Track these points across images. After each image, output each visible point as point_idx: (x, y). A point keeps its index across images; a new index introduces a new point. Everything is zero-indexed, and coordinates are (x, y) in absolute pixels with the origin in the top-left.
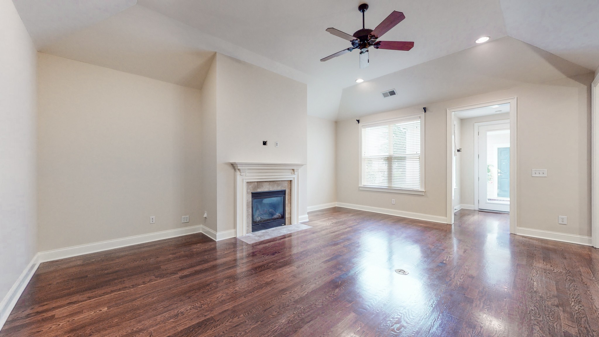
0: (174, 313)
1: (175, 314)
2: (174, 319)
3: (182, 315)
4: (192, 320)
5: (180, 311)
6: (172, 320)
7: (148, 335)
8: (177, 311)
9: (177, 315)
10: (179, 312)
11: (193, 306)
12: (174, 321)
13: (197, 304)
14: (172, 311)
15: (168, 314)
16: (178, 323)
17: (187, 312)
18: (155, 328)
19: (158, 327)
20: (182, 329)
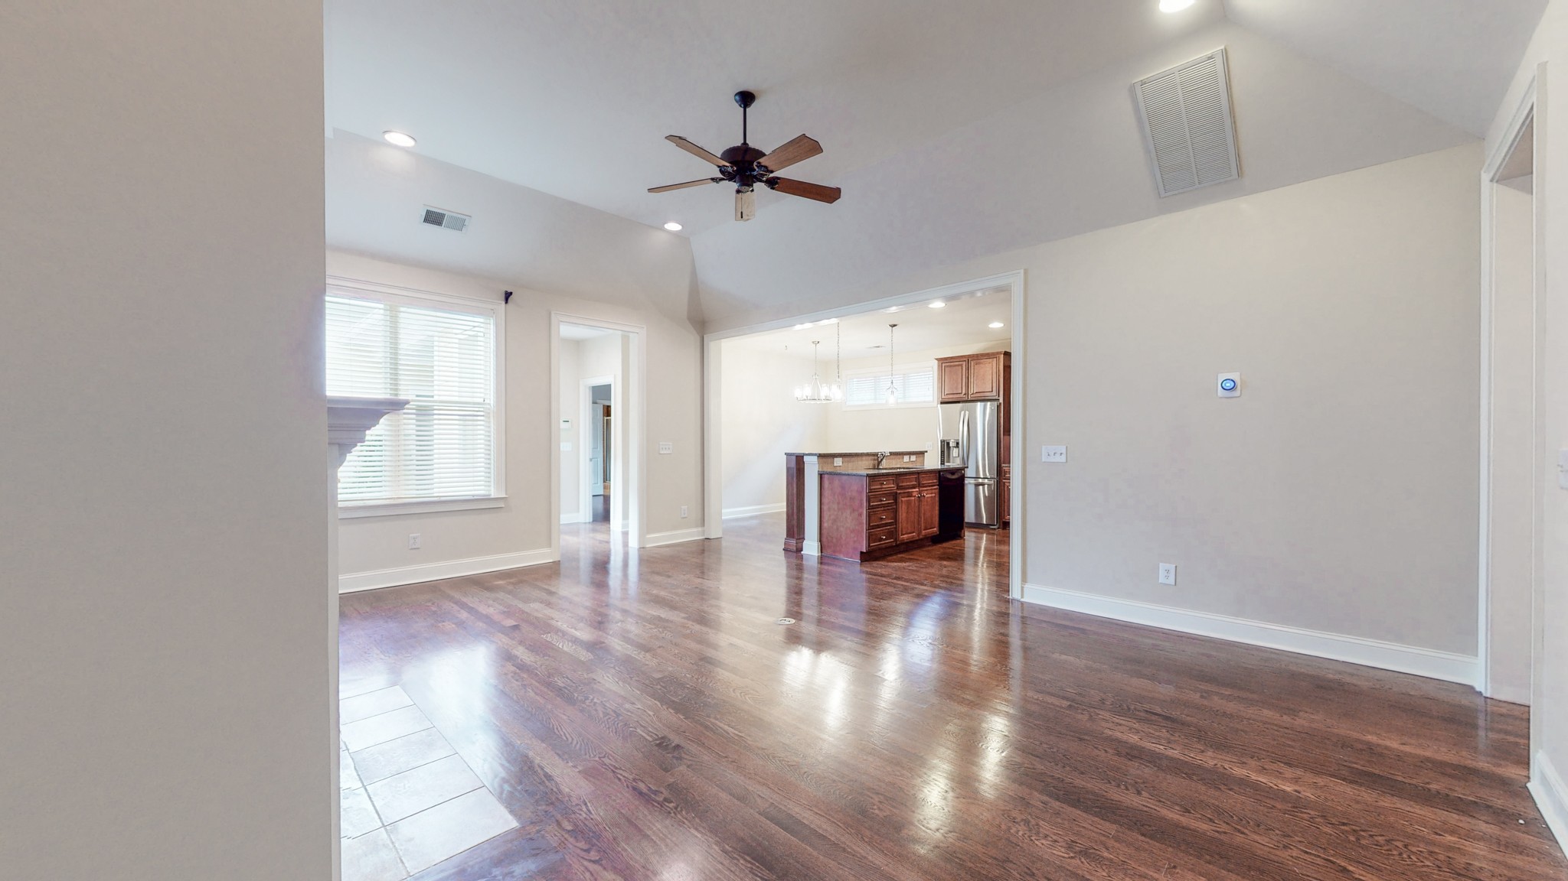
0: (1082, 862)
1: (1083, 860)
2: (1099, 853)
3: (1077, 843)
4: (1074, 820)
5: (1066, 855)
6: (1106, 854)
7: (1178, 873)
8: (1073, 861)
9: (1085, 853)
10: (1072, 855)
11: (1033, 838)
12: (1104, 849)
13: (1020, 833)
14: (1080, 872)
15: (1099, 874)
16: (1103, 839)
17: (1060, 840)
18: (1152, 873)
19: (1143, 869)
20: (1108, 824)
